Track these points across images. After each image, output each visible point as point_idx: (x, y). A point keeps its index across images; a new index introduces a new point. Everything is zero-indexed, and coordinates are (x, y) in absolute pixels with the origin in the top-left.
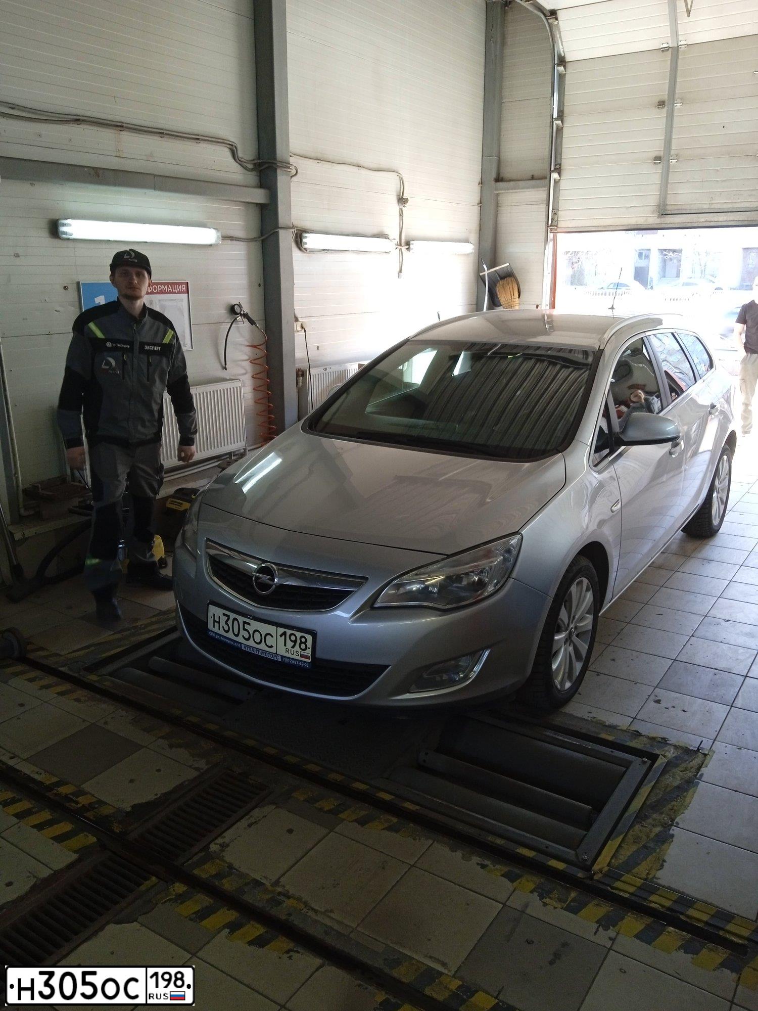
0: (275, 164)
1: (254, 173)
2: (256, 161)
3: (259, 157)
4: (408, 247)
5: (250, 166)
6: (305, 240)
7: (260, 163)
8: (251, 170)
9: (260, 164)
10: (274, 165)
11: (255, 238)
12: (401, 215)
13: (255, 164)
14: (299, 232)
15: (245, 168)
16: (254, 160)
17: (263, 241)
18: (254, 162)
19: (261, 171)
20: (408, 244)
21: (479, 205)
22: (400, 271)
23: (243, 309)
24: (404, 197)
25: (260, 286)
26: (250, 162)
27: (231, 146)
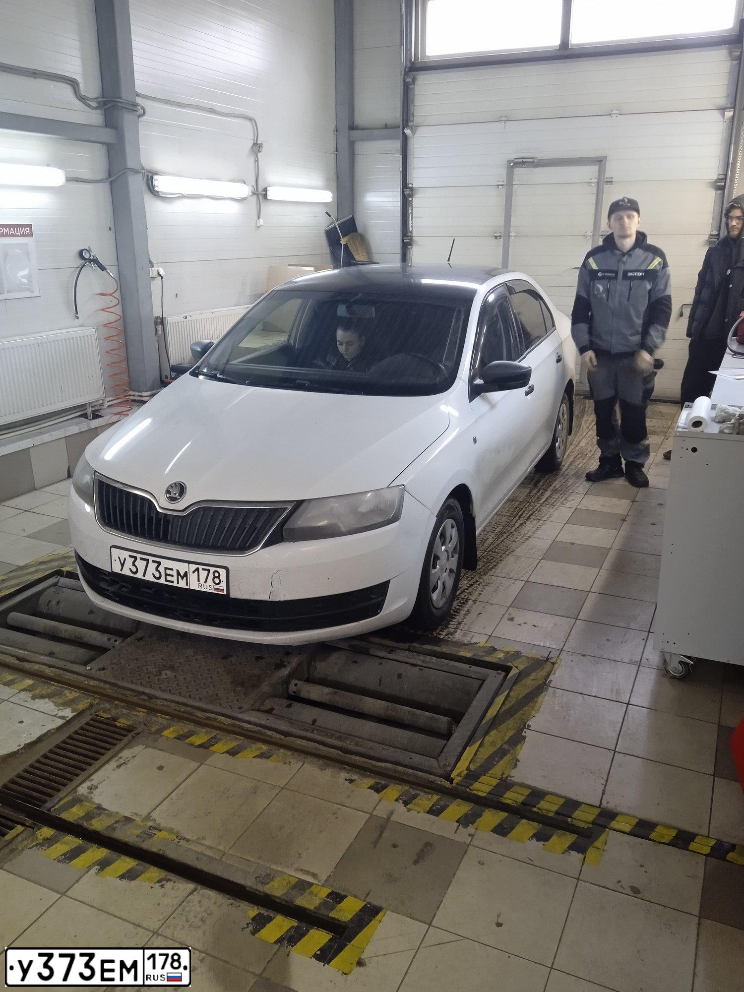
0: (122, 103)
1: (99, 112)
3: (103, 97)
4: (264, 193)
5: (94, 104)
6: (156, 183)
7: (104, 101)
8: (96, 108)
9: (105, 103)
10: (120, 104)
11: (103, 179)
12: (257, 161)
13: (98, 103)
14: (150, 175)
15: (89, 106)
16: (97, 98)
17: (111, 182)
18: (98, 100)
19: (105, 109)
20: (265, 190)
21: (336, 153)
22: (259, 218)
23: (92, 254)
24: (258, 142)
25: (110, 229)
26: (95, 100)
27: (73, 83)
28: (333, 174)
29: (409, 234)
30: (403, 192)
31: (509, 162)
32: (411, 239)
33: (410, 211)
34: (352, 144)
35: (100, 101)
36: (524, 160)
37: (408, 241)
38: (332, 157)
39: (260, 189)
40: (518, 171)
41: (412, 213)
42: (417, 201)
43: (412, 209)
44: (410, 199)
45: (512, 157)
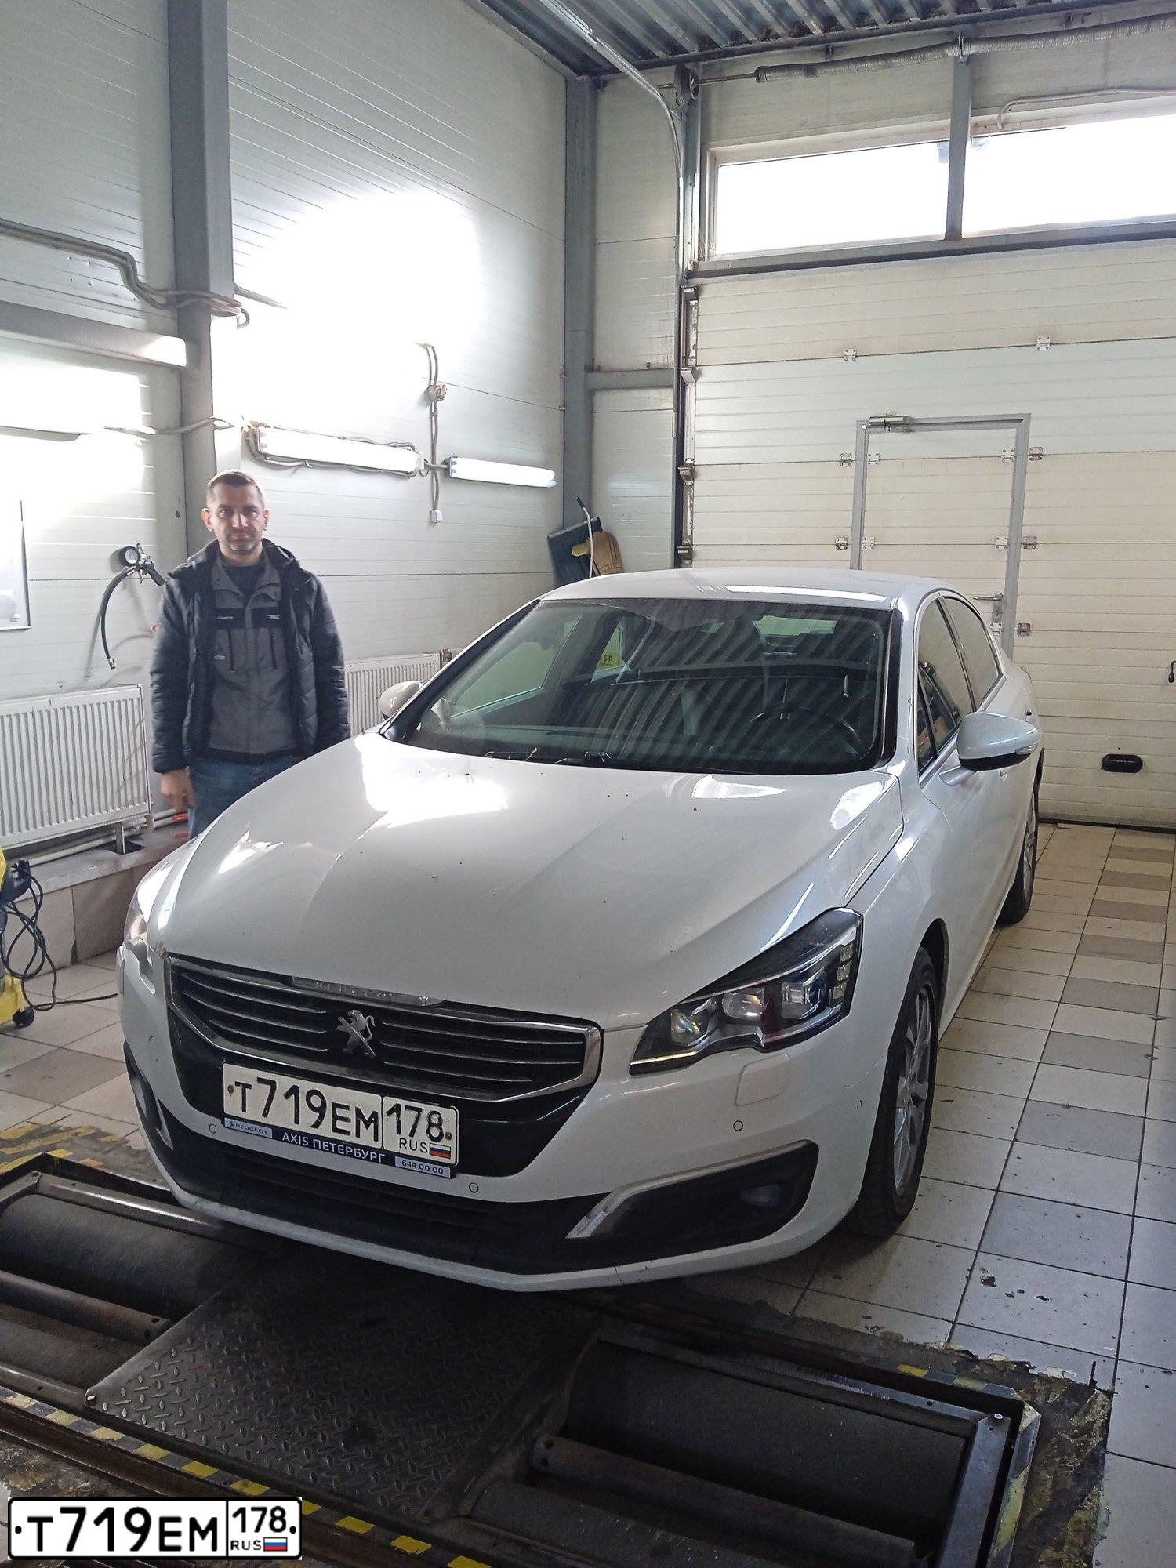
0: (208, 298)
1: (167, 313)
2: (171, 293)
3: (177, 287)
4: (445, 466)
5: (161, 300)
6: (262, 440)
7: (177, 295)
8: (162, 307)
9: (180, 299)
10: (205, 301)
11: (168, 429)
12: (433, 415)
13: (167, 297)
14: (253, 426)
15: (152, 302)
16: (166, 290)
17: (183, 435)
18: (167, 293)
19: (178, 309)
20: (446, 462)
21: (563, 408)
22: (435, 508)
23: (143, 556)
24: (438, 384)
25: (178, 515)
26: (161, 293)
27: (125, 263)
28: (558, 443)
29: (685, 541)
30: (678, 471)
31: (860, 423)
32: (690, 550)
33: (689, 503)
34: (591, 393)
35: (171, 296)
36: (887, 420)
37: (687, 551)
38: (558, 415)
39: (439, 459)
40: (878, 438)
41: (692, 506)
42: (699, 489)
43: (692, 499)
44: (689, 483)
45: (866, 415)
